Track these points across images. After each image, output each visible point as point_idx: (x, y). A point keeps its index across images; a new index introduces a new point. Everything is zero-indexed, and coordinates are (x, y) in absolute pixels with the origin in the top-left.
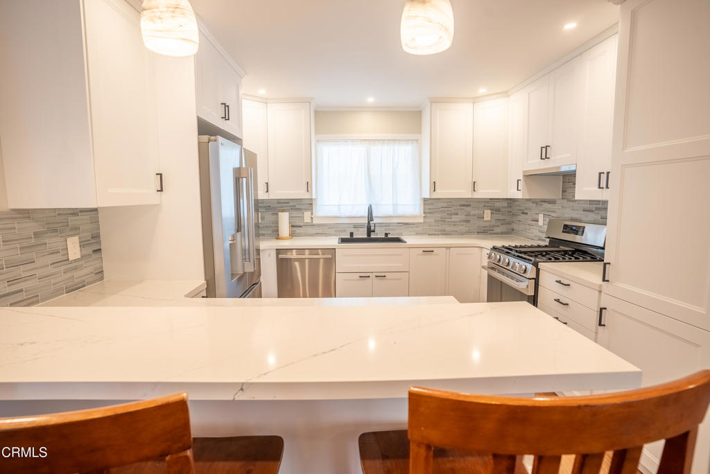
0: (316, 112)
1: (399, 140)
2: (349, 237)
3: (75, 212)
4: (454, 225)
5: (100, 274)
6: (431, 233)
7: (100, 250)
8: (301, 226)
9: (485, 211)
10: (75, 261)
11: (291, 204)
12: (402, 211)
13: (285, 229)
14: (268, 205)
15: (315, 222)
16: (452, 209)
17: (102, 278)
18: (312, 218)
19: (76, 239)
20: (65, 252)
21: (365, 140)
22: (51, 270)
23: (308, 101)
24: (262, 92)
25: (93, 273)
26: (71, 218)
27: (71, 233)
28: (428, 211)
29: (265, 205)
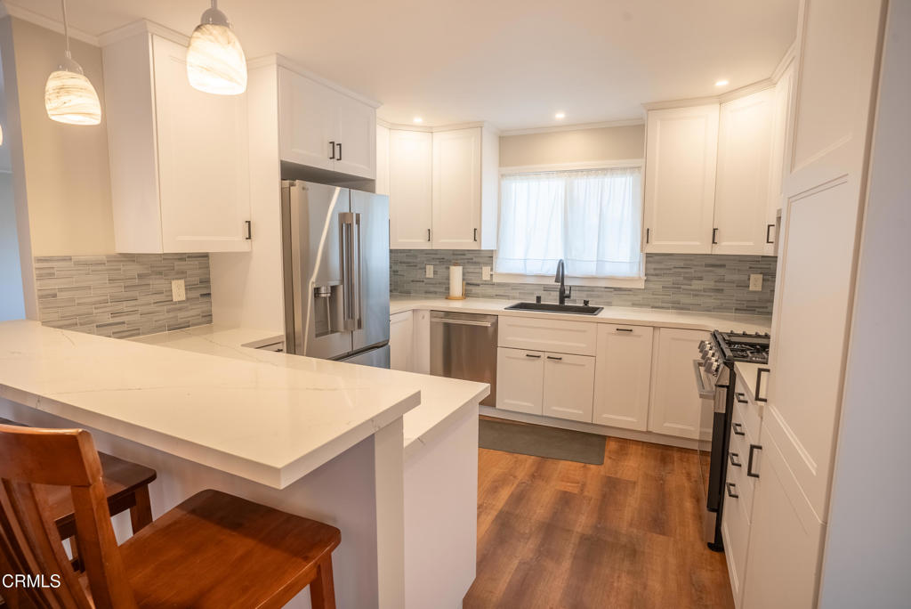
0: (500, 137)
1: (612, 169)
2: (535, 302)
3: (182, 257)
4: (696, 295)
5: (208, 318)
6: (657, 305)
7: (209, 294)
8: (478, 285)
9: (752, 276)
10: (180, 302)
11: (469, 256)
12: (609, 270)
13: (457, 286)
14: (442, 256)
15: (495, 280)
16: (692, 270)
17: (210, 322)
18: (491, 275)
19: (182, 282)
20: (169, 294)
21: (561, 172)
22: (153, 308)
23: (479, 126)
24: (418, 120)
25: (199, 315)
26: (176, 263)
27: (177, 276)
28: (652, 272)
29: (438, 256)
